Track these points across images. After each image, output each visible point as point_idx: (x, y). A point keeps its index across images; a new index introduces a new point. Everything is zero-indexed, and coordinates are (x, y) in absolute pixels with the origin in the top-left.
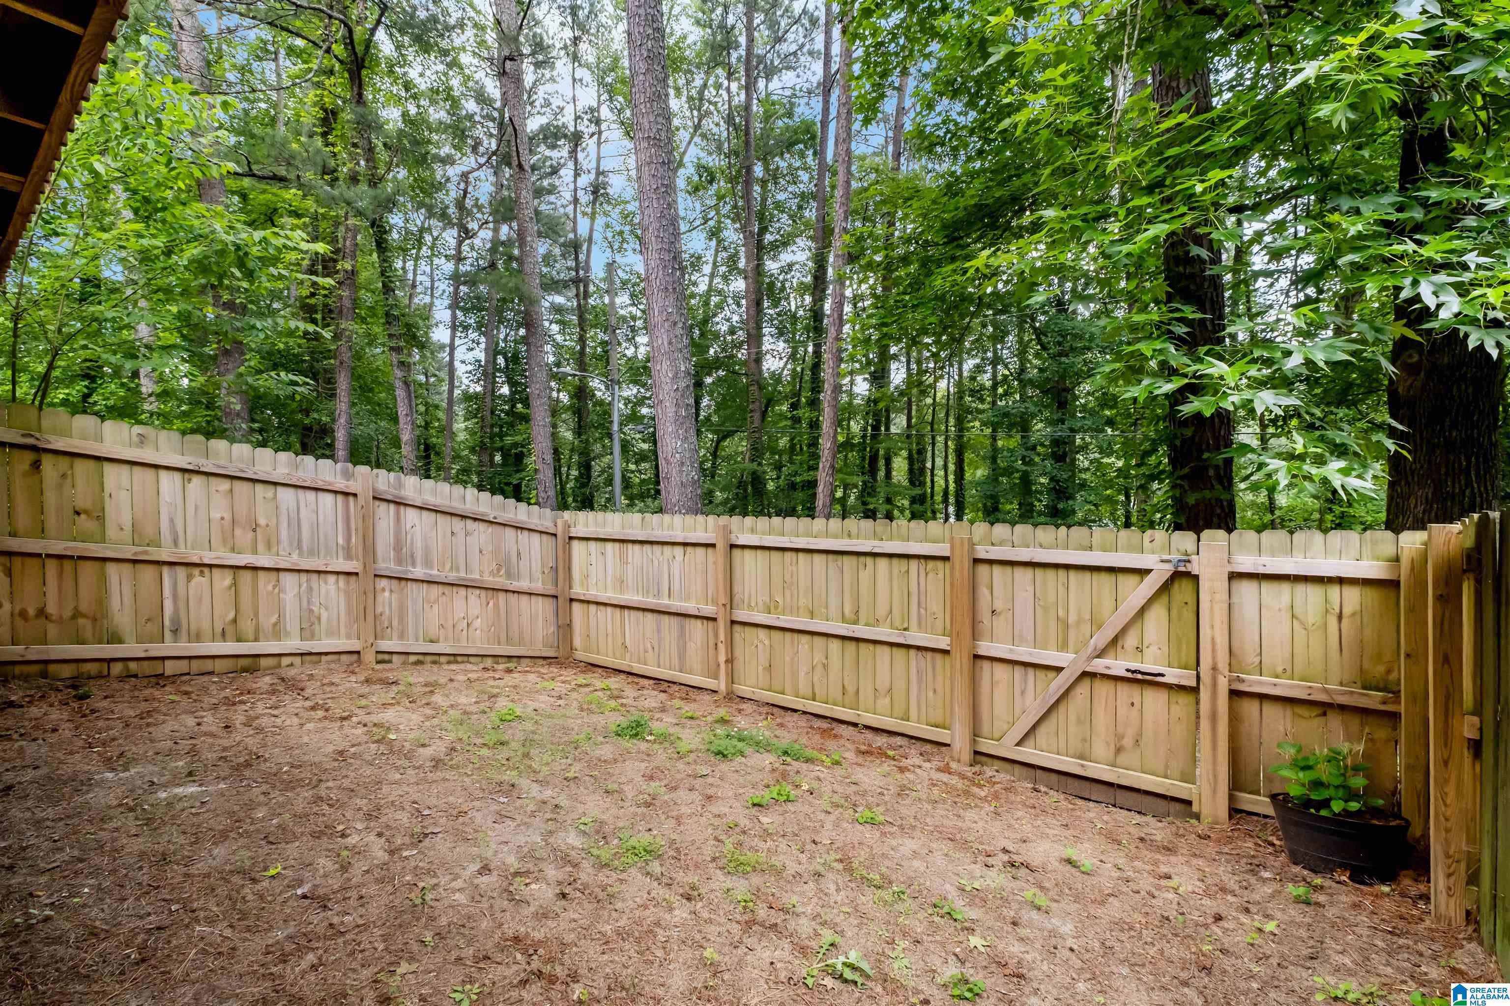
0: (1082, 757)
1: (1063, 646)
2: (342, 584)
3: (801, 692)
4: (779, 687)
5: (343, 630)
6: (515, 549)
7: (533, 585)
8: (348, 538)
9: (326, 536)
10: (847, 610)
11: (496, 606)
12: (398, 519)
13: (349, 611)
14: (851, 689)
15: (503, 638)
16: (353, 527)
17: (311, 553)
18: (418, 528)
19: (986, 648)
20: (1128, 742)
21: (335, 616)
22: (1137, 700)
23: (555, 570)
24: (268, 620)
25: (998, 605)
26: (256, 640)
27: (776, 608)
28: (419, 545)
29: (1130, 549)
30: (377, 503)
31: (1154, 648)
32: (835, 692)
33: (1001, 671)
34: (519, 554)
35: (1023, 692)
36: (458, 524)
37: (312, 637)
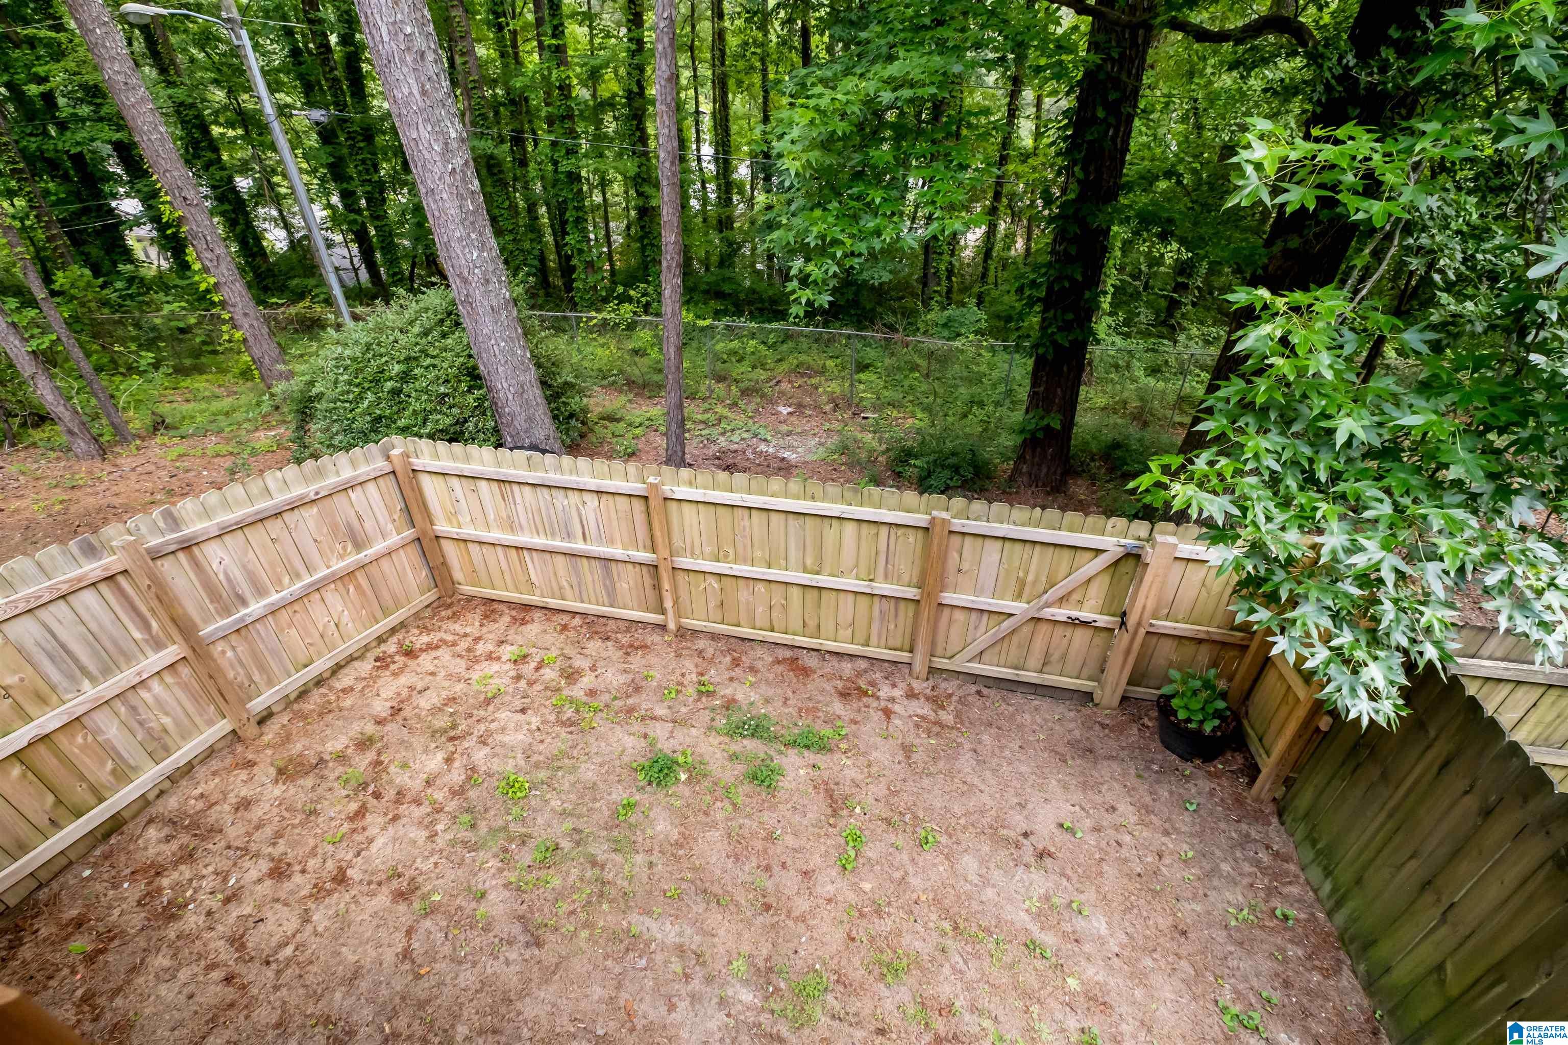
0: (1016, 668)
1: (1019, 596)
2: (169, 679)
3: (758, 625)
4: (735, 621)
5: (198, 720)
6: (353, 514)
7: (388, 542)
8: (147, 627)
9: (115, 643)
10: (809, 562)
11: (358, 587)
12: (196, 564)
13: (195, 699)
14: (811, 623)
15: (379, 614)
16: (144, 609)
17: (106, 672)
18: (227, 560)
19: (948, 597)
20: (1056, 656)
21: (182, 715)
22: (1068, 634)
23: (407, 509)
24: (102, 773)
25: (965, 566)
26: (101, 800)
27: (726, 557)
28: (237, 575)
29: (1093, 531)
30: (159, 562)
31: (1093, 602)
32: (795, 624)
33: (959, 615)
34: (359, 517)
35: (976, 628)
36: (275, 527)
37: (168, 752)
